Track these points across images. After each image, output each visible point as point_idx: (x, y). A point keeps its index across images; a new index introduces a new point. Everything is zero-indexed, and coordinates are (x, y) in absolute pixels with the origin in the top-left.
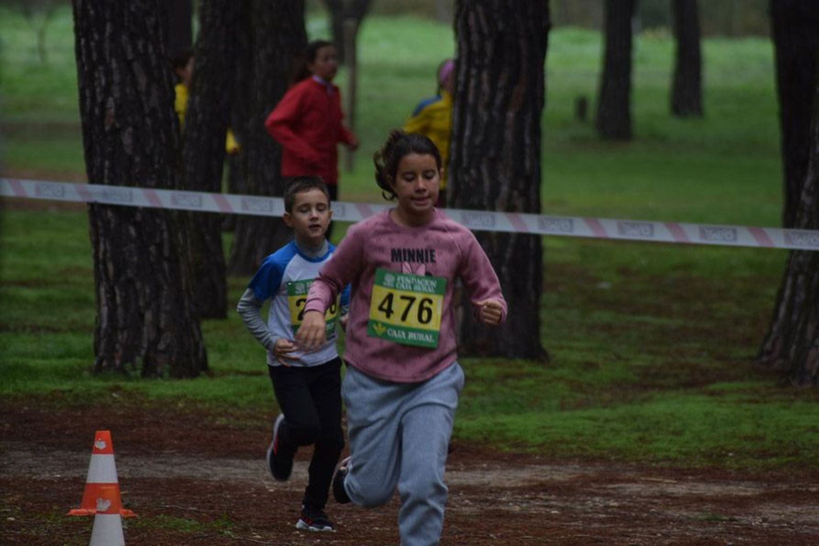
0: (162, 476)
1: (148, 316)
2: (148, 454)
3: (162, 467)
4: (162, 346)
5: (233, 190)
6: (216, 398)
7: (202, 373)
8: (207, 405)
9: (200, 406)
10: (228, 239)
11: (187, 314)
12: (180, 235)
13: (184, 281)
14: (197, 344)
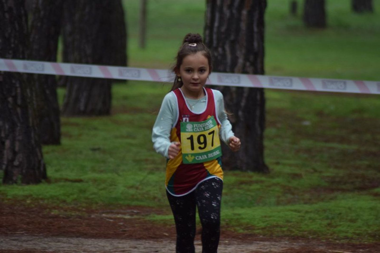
0: (15, 248)
1: (8, 143)
2: (6, 235)
3: (15, 243)
4: (16, 163)
5: (66, 60)
6: (52, 197)
7: (43, 181)
8: (46, 202)
9: (41, 202)
10: (61, 92)
11: (33, 142)
12: (28, 91)
13: (31, 120)
14: (40, 162)
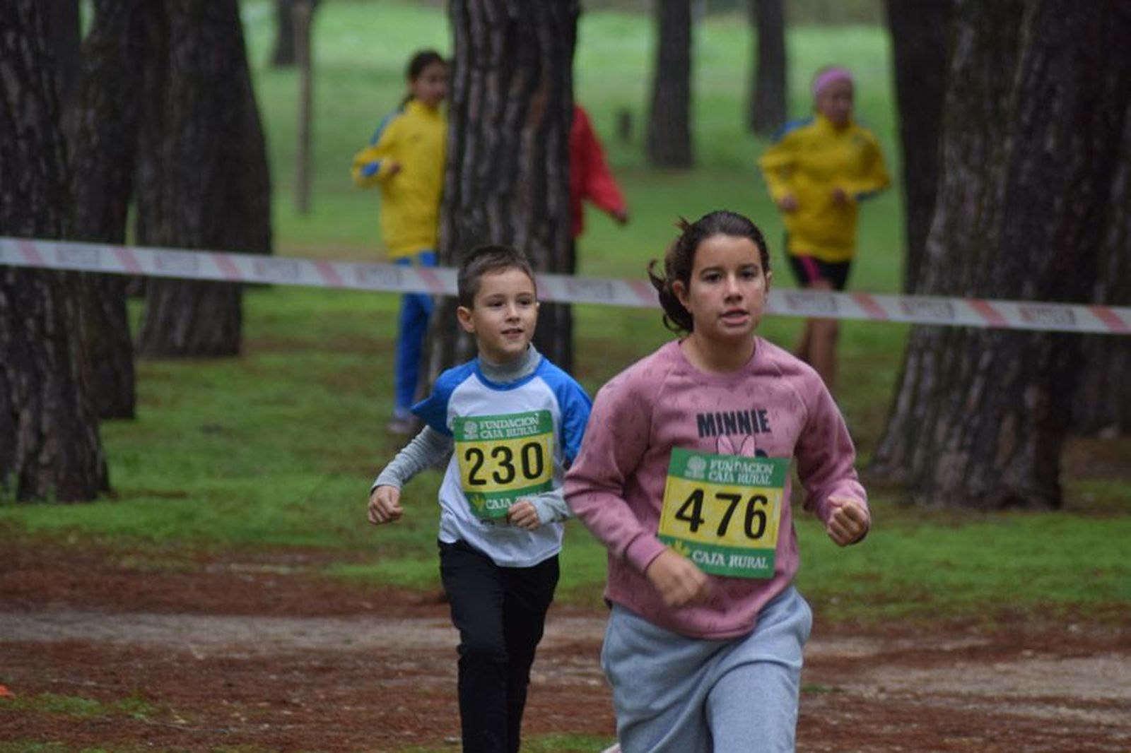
0: (47, 638)
1: (26, 416)
2: (27, 610)
3: (46, 627)
4: (44, 458)
5: (143, 241)
6: (122, 530)
7: (102, 495)
8: (109, 539)
9: (99, 541)
10: (136, 309)
11: (80, 413)
12: (69, 305)
13: (74, 367)
14: (94, 455)
